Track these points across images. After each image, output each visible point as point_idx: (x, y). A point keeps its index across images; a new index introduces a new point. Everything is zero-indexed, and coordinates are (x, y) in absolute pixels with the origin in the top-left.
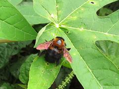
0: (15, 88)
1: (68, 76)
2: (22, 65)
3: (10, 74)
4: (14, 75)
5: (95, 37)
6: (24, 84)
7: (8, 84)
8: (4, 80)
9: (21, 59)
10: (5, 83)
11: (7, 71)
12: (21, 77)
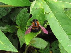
0: (13, 28)
1: (46, 24)
2: (18, 15)
3: (10, 18)
4: (13, 20)
5: (64, 6)
6: (18, 26)
7: (9, 25)
8: (6, 22)
9: (16, 10)
10: (7, 25)
11: (8, 17)
12: (17, 21)
